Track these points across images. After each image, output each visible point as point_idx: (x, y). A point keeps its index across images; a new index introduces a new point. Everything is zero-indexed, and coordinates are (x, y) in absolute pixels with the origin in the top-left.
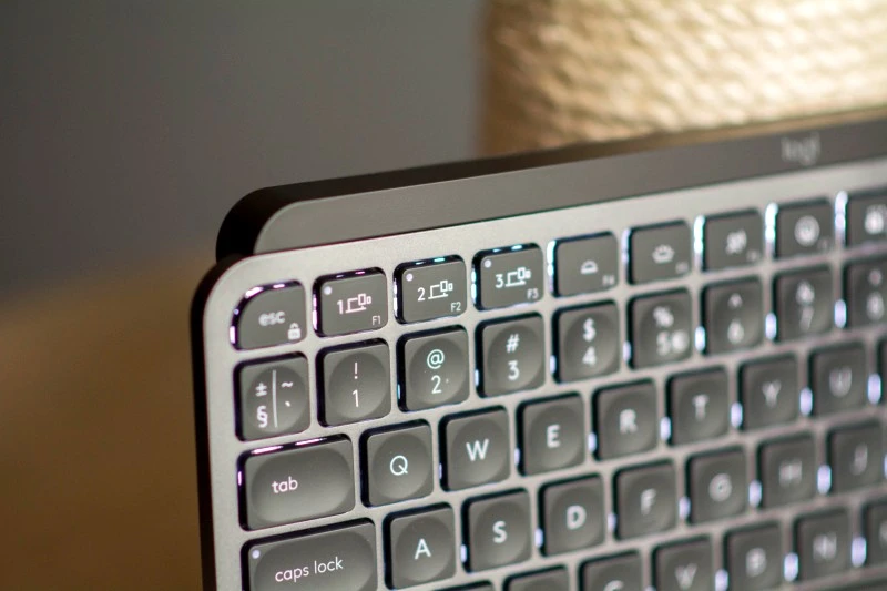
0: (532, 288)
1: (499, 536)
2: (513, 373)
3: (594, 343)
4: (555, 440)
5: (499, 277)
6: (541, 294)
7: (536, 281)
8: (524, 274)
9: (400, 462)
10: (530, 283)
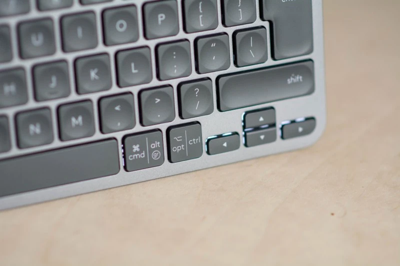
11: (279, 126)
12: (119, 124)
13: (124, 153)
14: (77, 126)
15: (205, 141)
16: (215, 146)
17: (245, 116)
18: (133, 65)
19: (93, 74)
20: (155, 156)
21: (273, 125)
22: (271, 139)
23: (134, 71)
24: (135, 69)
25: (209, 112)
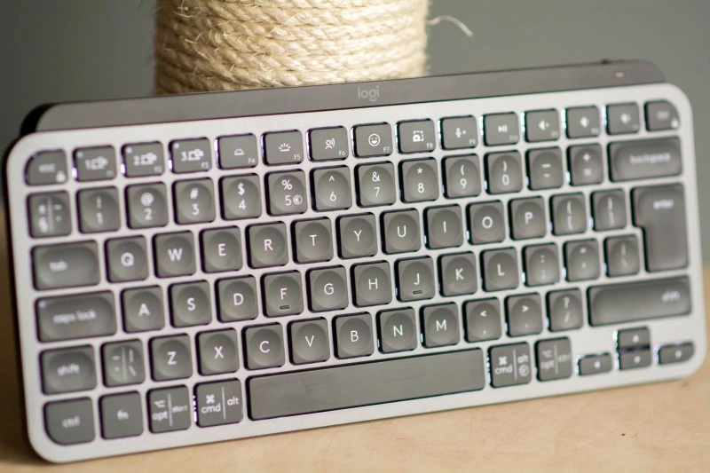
0: (204, 161)
1: (191, 306)
2: (195, 211)
3: (244, 197)
4: (223, 252)
5: (184, 154)
6: (211, 166)
7: (207, 157)
8: (199, 154)
9: (127, 258)
10: (203, 159)
11: (655, 349)
12: (485, 332)
13: (491, 368)
14: (441, 330)
15: (575, 361)
16: (587, 366)
17: (618, 336)
18: (499, 266)
19: (458, 273)
20: (523, 371)
21: (647, 347)
22: (646, 363)
23: (500, 274)
24: (502, 271)
25: (578, 327)
